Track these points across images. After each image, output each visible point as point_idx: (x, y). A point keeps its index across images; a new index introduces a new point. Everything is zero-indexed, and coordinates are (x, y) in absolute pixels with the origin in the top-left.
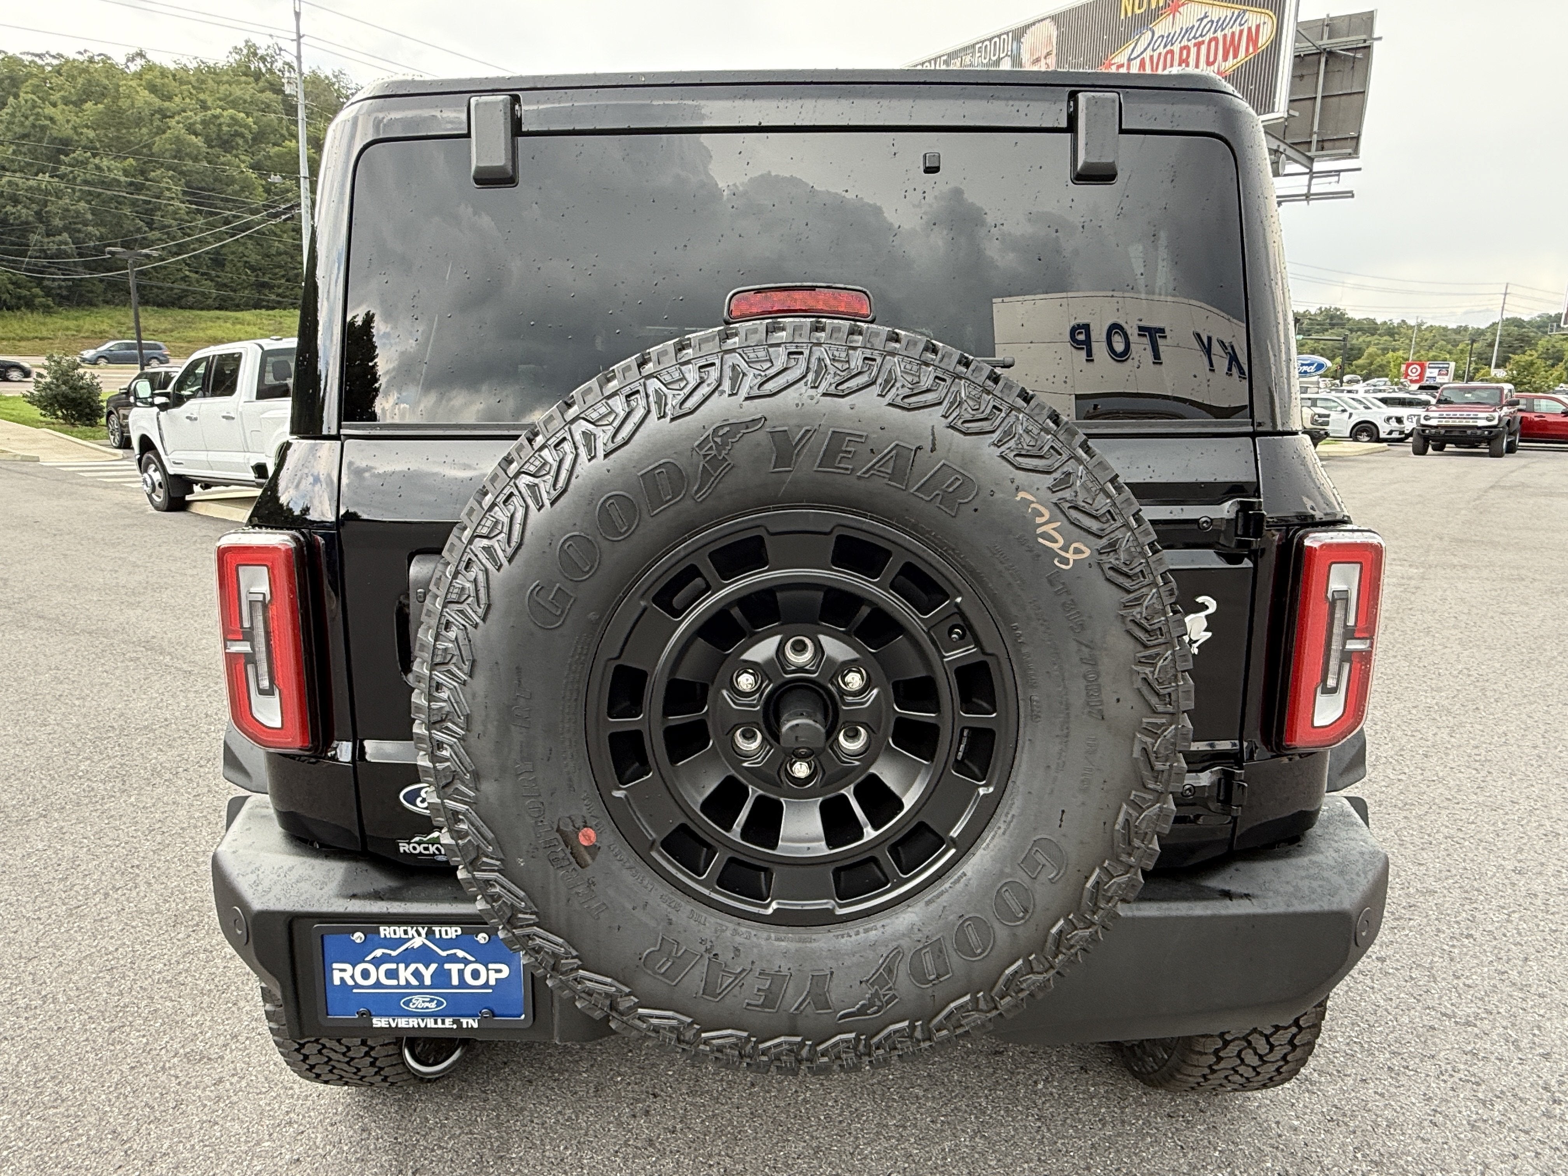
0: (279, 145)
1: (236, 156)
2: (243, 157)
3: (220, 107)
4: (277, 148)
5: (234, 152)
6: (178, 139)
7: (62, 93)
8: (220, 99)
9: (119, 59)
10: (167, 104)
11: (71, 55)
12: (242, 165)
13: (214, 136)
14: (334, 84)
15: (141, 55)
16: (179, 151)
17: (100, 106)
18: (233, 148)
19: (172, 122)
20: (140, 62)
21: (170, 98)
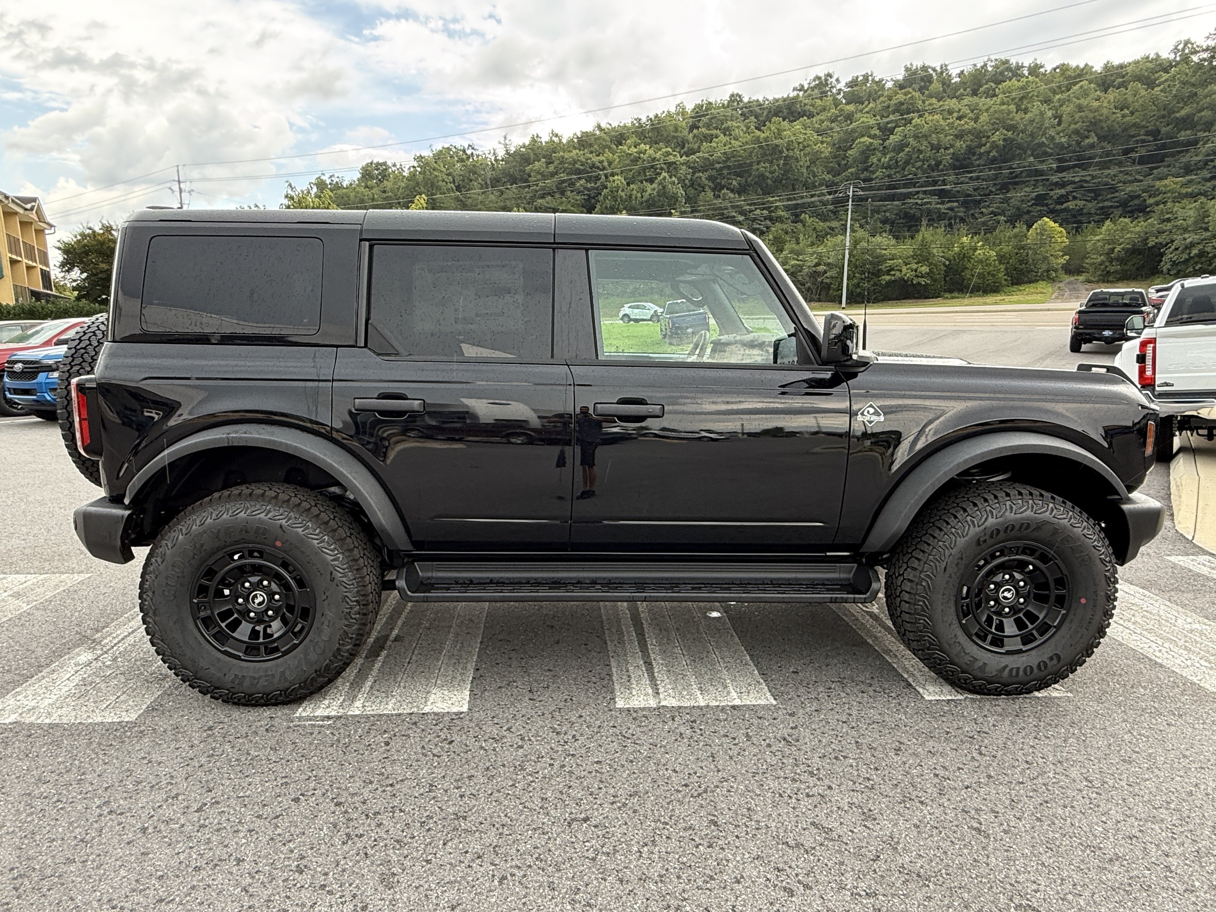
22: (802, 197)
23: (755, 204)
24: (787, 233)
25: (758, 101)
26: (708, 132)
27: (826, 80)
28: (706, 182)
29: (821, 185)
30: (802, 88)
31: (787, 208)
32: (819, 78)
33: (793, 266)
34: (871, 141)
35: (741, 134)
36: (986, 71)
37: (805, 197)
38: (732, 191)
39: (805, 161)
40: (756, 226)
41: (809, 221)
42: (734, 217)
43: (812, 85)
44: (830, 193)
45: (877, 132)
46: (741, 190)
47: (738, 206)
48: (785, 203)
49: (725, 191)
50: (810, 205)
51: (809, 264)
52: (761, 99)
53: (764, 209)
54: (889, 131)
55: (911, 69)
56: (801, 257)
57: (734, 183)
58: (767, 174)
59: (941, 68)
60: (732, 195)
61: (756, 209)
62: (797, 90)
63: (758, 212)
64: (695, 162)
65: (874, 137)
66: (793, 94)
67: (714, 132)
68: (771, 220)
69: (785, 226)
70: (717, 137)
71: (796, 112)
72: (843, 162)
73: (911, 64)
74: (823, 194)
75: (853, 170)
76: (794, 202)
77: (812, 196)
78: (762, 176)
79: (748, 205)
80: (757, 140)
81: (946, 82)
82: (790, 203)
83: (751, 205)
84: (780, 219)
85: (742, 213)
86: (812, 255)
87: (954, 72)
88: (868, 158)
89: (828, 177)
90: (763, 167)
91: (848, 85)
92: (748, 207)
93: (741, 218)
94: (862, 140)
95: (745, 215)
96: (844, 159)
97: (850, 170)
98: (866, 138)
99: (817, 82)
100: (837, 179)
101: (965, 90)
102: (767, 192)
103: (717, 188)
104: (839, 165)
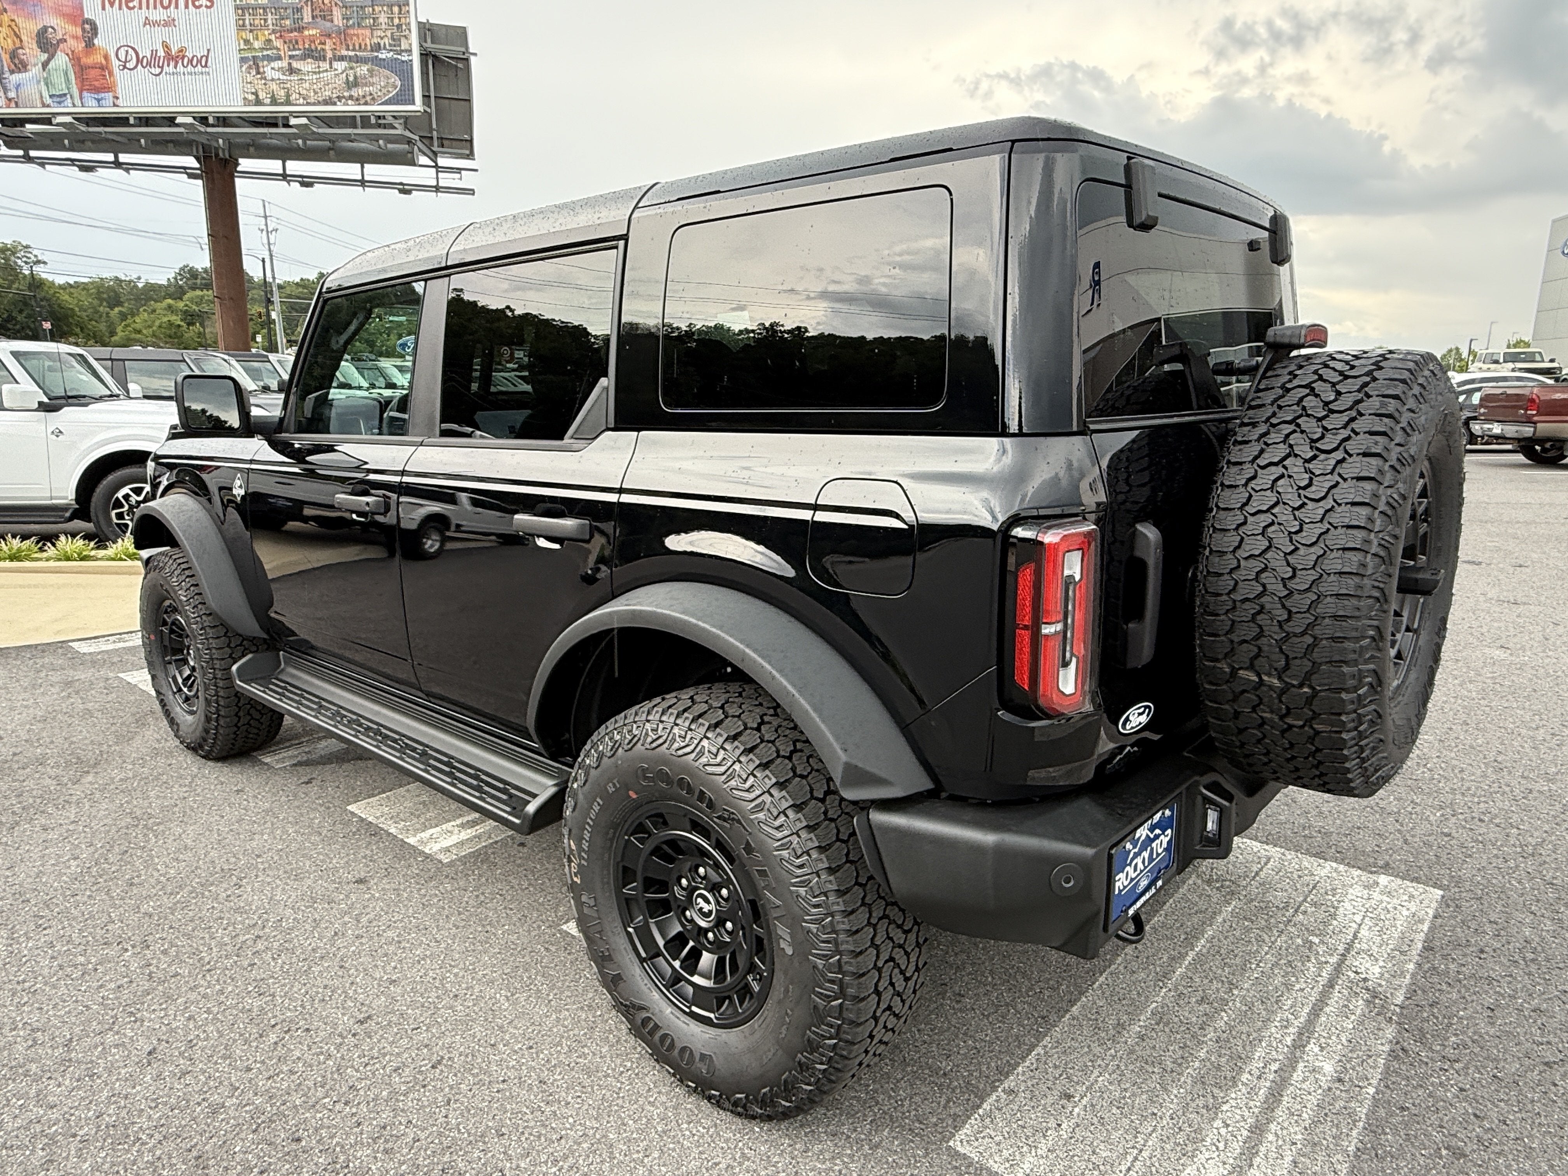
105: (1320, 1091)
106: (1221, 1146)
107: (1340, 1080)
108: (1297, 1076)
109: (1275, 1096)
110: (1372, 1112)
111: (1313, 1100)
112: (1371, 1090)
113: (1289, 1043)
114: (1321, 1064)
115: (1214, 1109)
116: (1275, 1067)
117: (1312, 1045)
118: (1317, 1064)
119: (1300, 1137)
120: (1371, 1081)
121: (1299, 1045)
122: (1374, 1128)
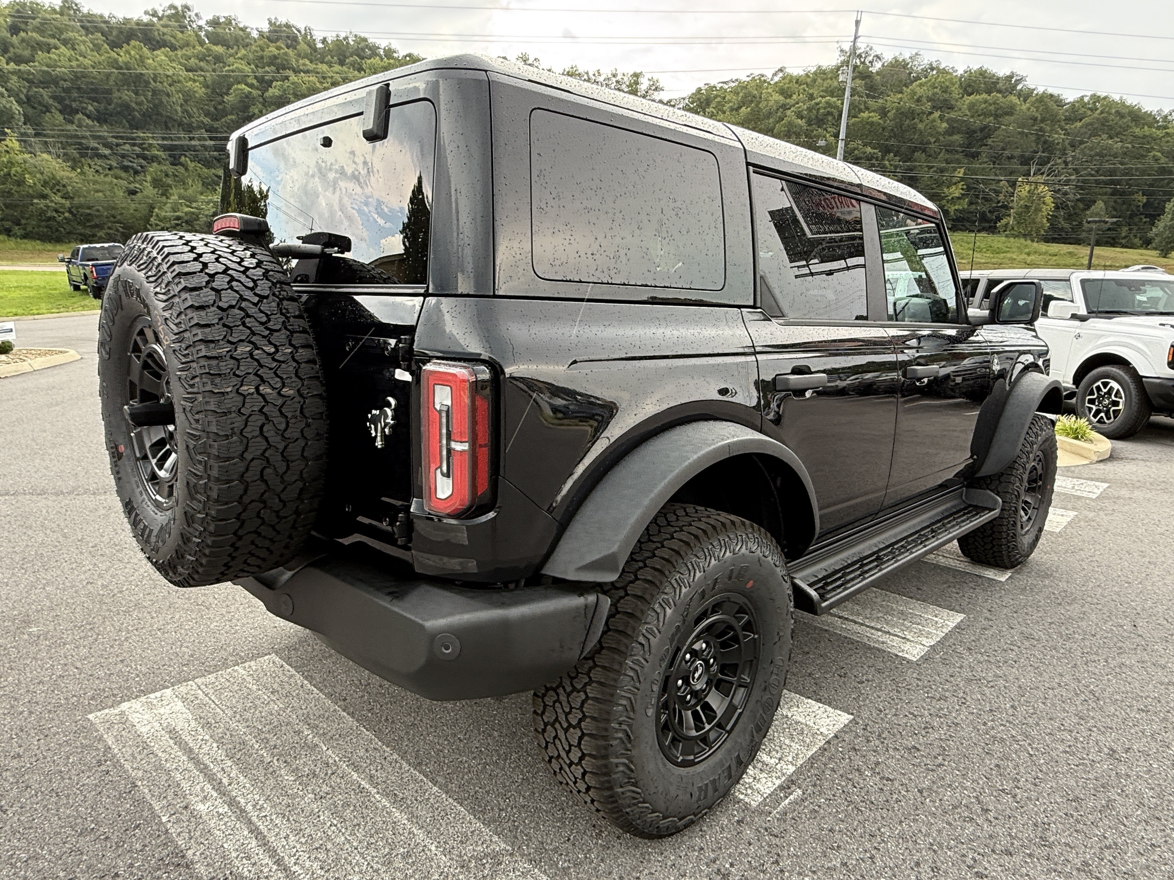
0: (857, 117)
1: (826, 129)
2: (829, 129)
3: (821, 96)
4: (854, 119)
5: (825, 126)
6: (790, 124)
7: (731, 104)
8: (822, 91)
9: (769, 74)
10: (788, 101)
11: (744, 78)
12: (828, 135)
13: (813, 117)
14: (908, 64)
15: (781, 70)
16: (789, 131)
17: (749, 109)
18: (824, 123)
19: (788, 112)
20: (781, 75)
21: (790, 96)
22: (179, 139)
23: (122, 138)
24: (167, 175)
25: (101, 16)
26: (41, 39)
27: (183, 12)
28: (51, 101)
29: (199, 128)
30: (154, 14)
31: (165, 148)
32: (175, 8)
33: (186, 213)
34: (250, 90)
35: (89, 52)
36: (348, 43)
37: (181, 138)
38: (89, 117)
39: (177, 98)
40: (126, 163)
41: (191, 165)
42: (97, 149)
43: (166, 13)
44: (211, 139)
45: (255, 82)
46: (101, 118)
47: (100, 137)
48: (160, 142)
49: (80, 116)
50: (189, 148)
51: (207, 213)
52: (106, 15)
53: (134, 145)
54: (267, 83)
55: (275, 23)
56: (194, 205)
57: (90, 108)
58: (134, 105)
59: (305, 30)
60: (90, 122)
61: (125, 143)
62: (149, 15)
63: (127, 147)
64: (29, 73)
65: (251, 86)
66: (146, 19)
67: (52, 41)
68: (145, 158)
69: (164, 168)
70: (56, 48)
71: (154, 39)
72: (220, 107)
73: (276, 18)
74: (204, 139)
75: (233, 117)
76: (170, 142)
77: (191, 139)
78: (126, 106)
79: (112, 137)
80: (114, 64)
81: (311, 45)
82: (165, 142)
83: (116, 137)
84: (154, 159)
85: (106, 145)
86: (208, 203)
87: (318, 36)
88: (249, 107)
89: (207, 120)
90: (127, 95)
91: (210, 23)
92: (114, 140)
93: (107, 152)
94: (239, 86)
95: (111, 148)
96: (220, 104)
97: (229, 117)
98: (243, 86)
99: (173, 12)
100: (216, 125)
101: (332, 58)
102: (136, 126)
103: (69, 112)
104: (216, 108)
105: (188, 792)
106: (193, 733)
107: (186, 807)
108: (208, 787)
109: (204, 769)
110: (151, 808)
111: (185, 785)
112: (164, 819)
113: (237, 799)
114: (207, 806)
115: (220, 742)
116: (225, 781)
117: (226, 810)
118: (209, 803)
119: (168, 765)
120: (171, 824)
121: (232, 803)
122: (140, 802)
